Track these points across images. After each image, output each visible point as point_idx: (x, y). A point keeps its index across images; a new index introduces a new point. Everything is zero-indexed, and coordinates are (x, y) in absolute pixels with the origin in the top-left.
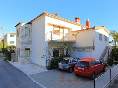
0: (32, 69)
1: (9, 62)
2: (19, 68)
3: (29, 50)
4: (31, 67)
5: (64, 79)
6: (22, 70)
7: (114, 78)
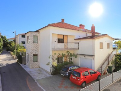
0: (39, 74)
1: (21, 65)
2: (28, 72)
3: (37, 55)
4: (39, 72)
5: (62, 85)
6: (31, 74)
7: (104, 88)
